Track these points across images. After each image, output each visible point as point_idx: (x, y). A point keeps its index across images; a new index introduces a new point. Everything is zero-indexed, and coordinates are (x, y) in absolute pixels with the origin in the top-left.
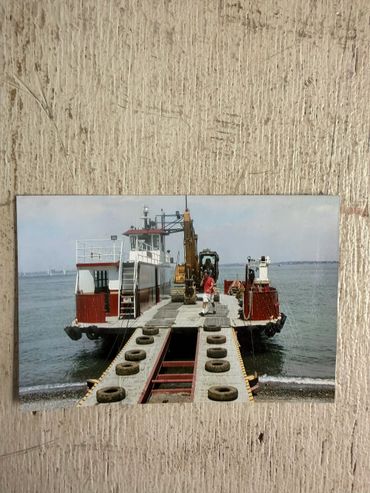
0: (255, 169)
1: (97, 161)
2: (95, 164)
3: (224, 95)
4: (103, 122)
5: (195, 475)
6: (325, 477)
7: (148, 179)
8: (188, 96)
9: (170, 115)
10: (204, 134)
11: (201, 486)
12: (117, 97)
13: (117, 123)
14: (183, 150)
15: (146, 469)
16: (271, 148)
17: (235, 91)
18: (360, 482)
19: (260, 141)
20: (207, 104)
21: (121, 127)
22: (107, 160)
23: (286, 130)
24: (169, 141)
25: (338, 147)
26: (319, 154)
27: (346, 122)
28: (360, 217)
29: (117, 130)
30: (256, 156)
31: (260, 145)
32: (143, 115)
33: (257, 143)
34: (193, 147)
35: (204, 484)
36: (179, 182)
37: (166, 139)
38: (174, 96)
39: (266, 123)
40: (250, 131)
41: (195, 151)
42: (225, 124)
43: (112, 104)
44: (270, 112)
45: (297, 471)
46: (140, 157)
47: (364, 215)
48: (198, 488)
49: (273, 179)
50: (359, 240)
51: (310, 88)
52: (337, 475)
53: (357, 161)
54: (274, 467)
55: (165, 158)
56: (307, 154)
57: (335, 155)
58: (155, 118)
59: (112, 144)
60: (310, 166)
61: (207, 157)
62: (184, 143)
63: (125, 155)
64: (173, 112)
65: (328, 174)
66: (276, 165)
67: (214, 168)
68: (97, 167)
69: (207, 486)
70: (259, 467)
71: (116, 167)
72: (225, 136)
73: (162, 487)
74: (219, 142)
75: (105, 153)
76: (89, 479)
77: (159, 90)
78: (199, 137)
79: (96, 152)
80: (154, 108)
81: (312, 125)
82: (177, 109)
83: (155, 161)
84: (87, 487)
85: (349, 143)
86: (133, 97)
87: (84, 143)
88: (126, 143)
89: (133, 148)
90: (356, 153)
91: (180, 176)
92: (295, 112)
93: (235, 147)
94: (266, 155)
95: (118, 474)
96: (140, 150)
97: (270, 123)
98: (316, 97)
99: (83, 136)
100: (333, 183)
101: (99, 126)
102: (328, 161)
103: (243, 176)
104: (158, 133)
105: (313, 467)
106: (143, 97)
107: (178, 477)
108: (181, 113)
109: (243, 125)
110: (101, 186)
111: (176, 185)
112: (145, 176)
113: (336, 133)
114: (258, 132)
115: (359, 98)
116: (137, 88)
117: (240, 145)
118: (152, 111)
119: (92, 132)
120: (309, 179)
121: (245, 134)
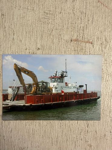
0: (56, 28)
1: (7, 25)
2: (6, 25)
3: (47, 5)
4: (9, 12)
5: (37, 126)
6: (78, 128)
7: (23, 30)
8: (36, 5)
9: (30, 10)
10: (41, 17)
11: (38, 130)
12: (13, 5)
13: (13, 13)
14: (34, 21)
15: (21, 124)
16: (62, 21)
17: (50, 3)
18: (89, 130)
19: (58, 19)
20: (42, 7)
21: (14, 14)
22: (10, 24)
23: (66, 16)
24: (29, 19)
25: (83, 22)
26: (77, 24)
27: (86, 14)
28: (90, 44)
29: (13, 15)
30: (57, 24)
31: (58, 20)
32: (21, 10)
33: (57, 20)
34: (37, 20)
35: (39, 130)
36: (32, 32)
37: (28, 18)
38: (31, 4)
39: (60, 14)
40: (55, 16)
41: (37, 22)
42: (47, 14)
43: (12, 7)
44: (62, 10)
45: (69, 126)
46: (20, 24)
47: (91, 44)
48: (38, 131)
49: (62, 31)
50: (89, 52)
51: (74, 3)
52: (82, 128)
53: (89, 26)
54: (62, 124)
55: (28, 24)
56: (73, 23)
57: (82, 24)
58: (25, 11)
59: (11, 19)
60: (74, 27)
61: (41, 24)
62: (34, 19)
63: (16, 23)
64: (31, 9)
65: (80, 30)
66: (63, 27)
67: (44, 27)
68: (7, 26)
69: (40, 130)
70: (57, 124)
71: (13, 27)
72: (47, 17)
73: (26, 130)
74: (45, 19)
75: (9, 22)
76: (3, 127)
77: (27, 3)
78: (39, 17)
79: (6, 22)
80: (25, 8)
81: (75, 14)
82: (32, 9)
83: (25, 25)
84: (2, 129)
85: (86, 21)
86: (18, 4)
87: (3, 19)
88: (16, 19)
89: (18, 21)
90: (89, 23)
91: (33, 30)
92: (69, 10)
93: (50, 21)
94: (60, 23)
95: (12, 125)
96: (20, 21)
97: (61, 13)
98: (76, 6)
99: (3, 17)
100: (81, 33)
101: (8, 14)
102: (80, 26)
103: (53, 30)
104: (26, 16)
105: (74, 125)
106: (22, 5)
107: (31, 127)
108: (33, 10)
109: (53, 14)
110: (8, 32)
111: (31, 33)
112: (22, 29)
113: (82, 17)
114: (57, 16)
115: (90, 6)
116: (19, 2)
117: (52, 20)
118: (24, 9)
119: (5, 15)
120: (74, 32)
121: (53, 17)
